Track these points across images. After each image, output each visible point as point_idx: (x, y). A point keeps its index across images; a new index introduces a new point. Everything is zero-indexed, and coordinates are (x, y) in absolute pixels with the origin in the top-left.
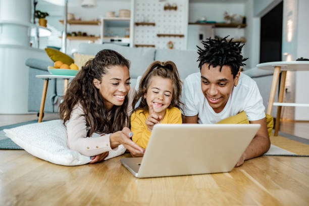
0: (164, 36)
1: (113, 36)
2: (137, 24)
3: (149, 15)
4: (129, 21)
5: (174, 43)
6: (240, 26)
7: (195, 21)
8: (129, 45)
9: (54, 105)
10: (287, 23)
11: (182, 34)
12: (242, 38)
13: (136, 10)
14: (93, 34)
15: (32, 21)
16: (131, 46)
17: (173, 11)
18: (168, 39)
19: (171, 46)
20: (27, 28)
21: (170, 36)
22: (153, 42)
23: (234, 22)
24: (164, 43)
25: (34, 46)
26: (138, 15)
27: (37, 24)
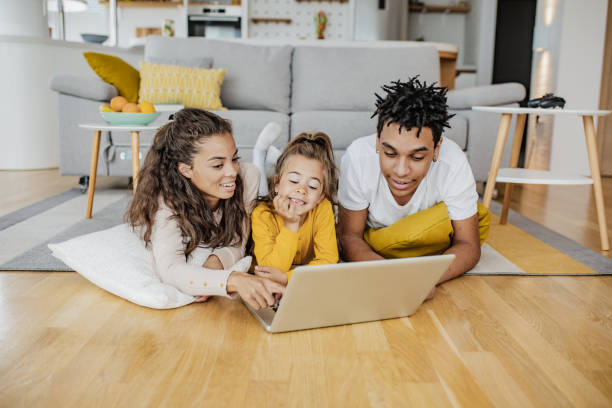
1: (208, 3)
5: (330, 14)
8: (239, 21)
9: (108, 163)
16: (244, 21)
19: (322, 20)
22: (288, 13)
24: (309, 13)
25: (55, 35)
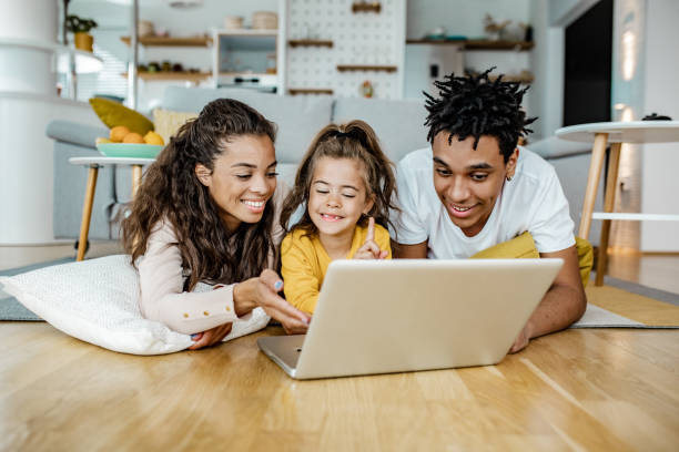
0: (353, 69)
1: (241, 71)
2: (293, 44)
3: (318, 25)
4: (276, 36)
5: (376, 85)
6: (519, 46)
7: (420, 35)
8: (275, 91)
9: (110, 223)
10: (622, 39)
11: (392, 64)
12: (524, 72)
13: (290, 12)
14: (195, 66)
15: (61, 38)
16: (281, 91)
17: (371, 15)
18: (361, 77)
19: (368, 91)
20: (49, 53)
21: (365, 69)
22: (329, 83)
23: (505, 37)
24: (353, 84)
25: (64, 94)
26: (295, 24)
27: (72, 46)
